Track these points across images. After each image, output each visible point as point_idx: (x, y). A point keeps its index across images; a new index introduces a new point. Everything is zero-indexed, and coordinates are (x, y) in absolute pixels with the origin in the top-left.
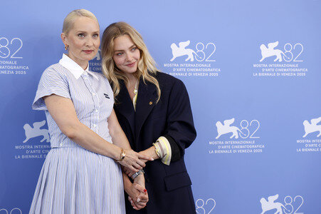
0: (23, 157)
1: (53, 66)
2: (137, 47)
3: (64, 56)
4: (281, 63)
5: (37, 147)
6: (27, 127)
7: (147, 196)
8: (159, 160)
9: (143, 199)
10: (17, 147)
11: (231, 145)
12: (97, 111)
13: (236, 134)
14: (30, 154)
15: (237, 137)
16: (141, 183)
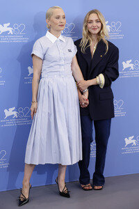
2: (100, 22)
7: (88, 102)
8: (98, 86)
9: (85, 104)
16: (86, 96)
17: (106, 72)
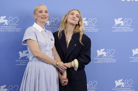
0: (19, 65)
1: (30, 27)
3: (35, 23)
4: (123, 26)
5: (24, 61)
6: (20, 53)
10: (16, 61)
11: (103, 59)
12: (48, 46)
13: (105, 55)
14: (21, 63)
15: (105, 56)
17: (80, 58)
